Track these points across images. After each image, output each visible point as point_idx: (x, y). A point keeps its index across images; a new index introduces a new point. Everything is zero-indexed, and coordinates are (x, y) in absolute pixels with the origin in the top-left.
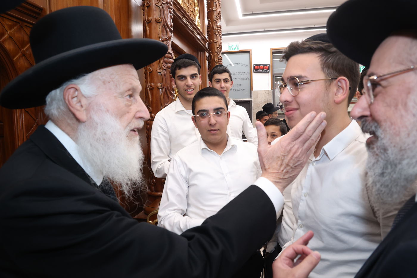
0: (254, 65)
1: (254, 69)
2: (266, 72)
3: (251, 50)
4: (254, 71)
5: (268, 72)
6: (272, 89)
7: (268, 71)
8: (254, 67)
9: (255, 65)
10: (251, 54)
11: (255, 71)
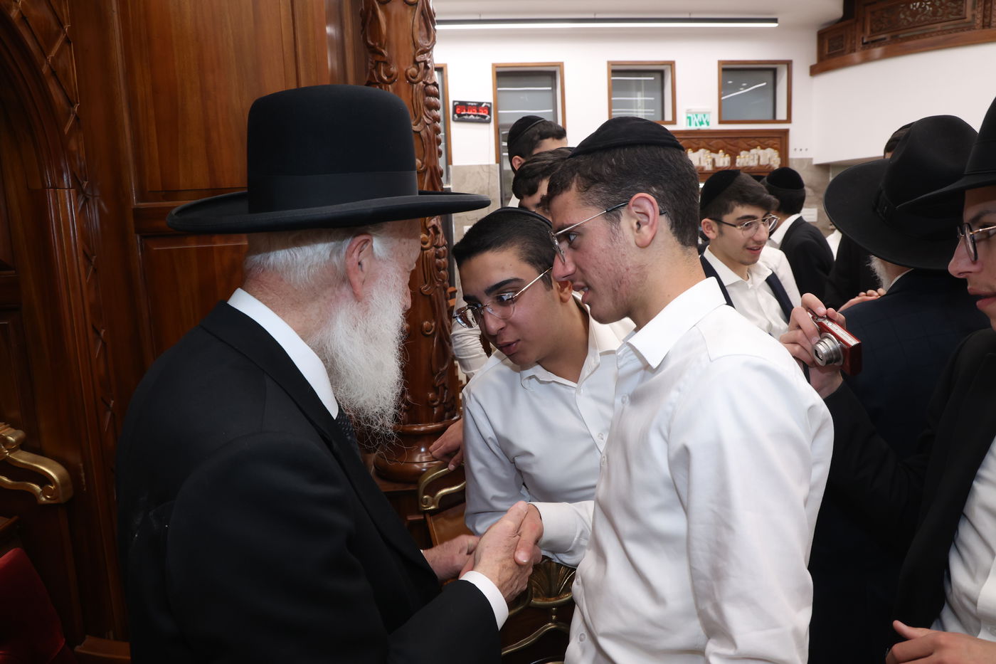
0: (454, 102)
1: (455, 112)
2: (483, 120)
3: (446, 65)
4: (453, 117)
5: (489, 122)
6: (497, 162)
7: (488, 117)
8: (455, 107)
9: (455, 104)
10: (447, 76)
11: (456, 116)
